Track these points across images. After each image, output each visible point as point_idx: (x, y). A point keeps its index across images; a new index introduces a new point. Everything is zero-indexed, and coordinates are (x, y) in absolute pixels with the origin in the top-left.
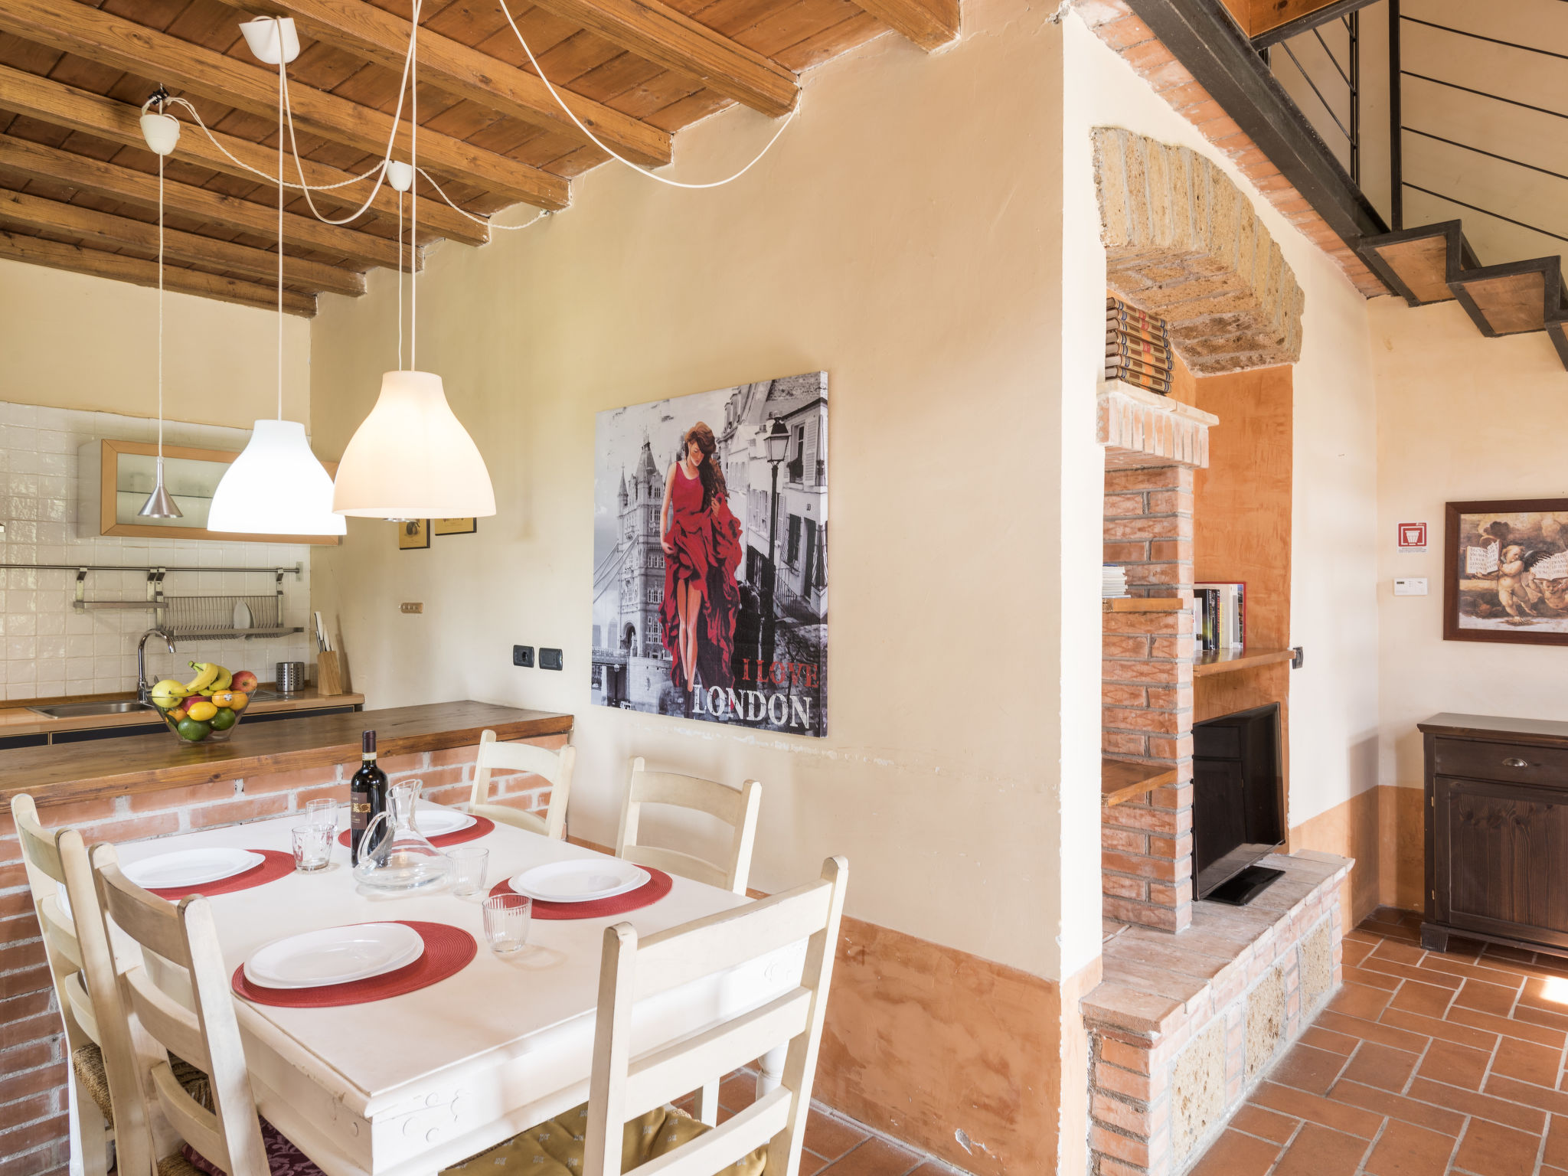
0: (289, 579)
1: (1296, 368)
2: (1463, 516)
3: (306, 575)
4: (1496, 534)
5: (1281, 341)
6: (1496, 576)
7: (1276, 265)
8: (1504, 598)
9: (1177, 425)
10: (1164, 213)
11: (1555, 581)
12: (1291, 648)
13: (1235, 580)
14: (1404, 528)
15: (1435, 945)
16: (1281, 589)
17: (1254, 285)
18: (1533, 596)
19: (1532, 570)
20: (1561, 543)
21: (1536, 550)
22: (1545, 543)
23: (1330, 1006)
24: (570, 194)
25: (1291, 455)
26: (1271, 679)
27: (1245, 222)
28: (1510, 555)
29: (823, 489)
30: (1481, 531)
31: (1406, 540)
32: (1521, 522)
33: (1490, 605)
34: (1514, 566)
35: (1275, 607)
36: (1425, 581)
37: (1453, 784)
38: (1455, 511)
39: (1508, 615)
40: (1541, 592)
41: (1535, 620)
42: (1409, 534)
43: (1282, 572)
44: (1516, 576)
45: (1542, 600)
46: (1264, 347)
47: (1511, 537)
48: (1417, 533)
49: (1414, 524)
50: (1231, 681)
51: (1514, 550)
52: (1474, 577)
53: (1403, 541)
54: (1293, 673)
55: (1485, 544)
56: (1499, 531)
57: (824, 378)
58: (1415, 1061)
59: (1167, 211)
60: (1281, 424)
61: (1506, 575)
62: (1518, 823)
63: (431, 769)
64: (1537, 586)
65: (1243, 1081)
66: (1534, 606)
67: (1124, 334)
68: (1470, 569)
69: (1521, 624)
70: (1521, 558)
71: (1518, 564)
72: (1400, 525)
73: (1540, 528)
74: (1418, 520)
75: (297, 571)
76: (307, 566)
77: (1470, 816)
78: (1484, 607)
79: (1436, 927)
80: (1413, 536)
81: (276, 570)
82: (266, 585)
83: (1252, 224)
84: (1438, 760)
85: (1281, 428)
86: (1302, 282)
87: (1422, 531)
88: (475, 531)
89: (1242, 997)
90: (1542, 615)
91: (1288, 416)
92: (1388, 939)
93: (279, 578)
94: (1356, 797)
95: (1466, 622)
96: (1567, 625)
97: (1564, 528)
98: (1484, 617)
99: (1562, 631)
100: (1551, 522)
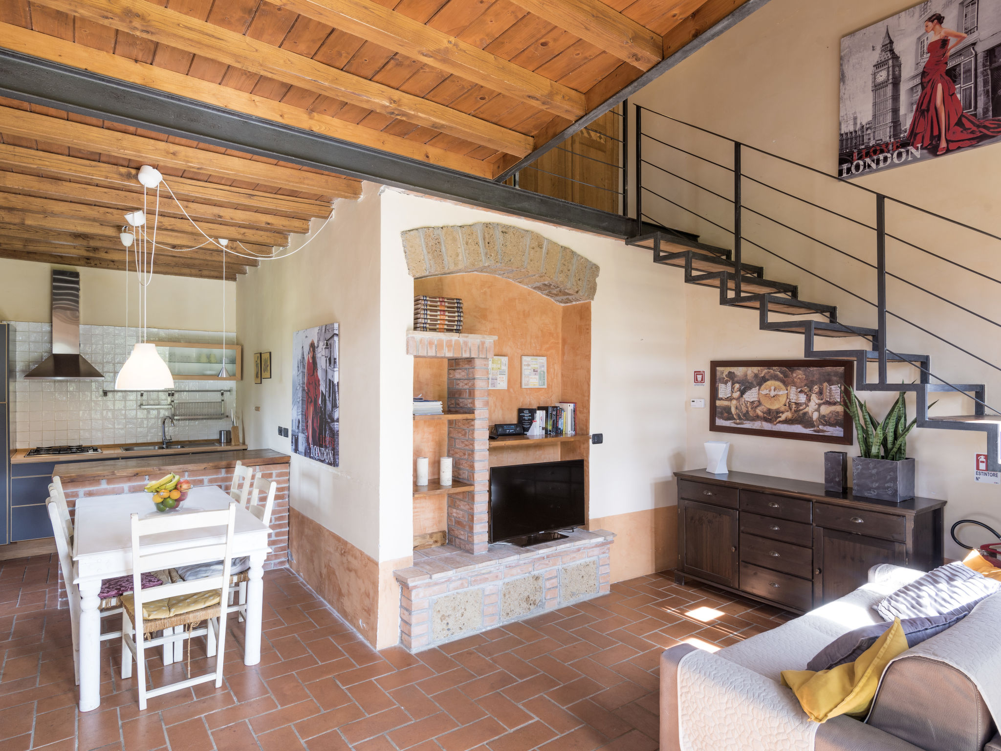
0: (227, 394)
2: (717, 368)
3: (234, 393)
4: (730, 378)
6: (730, 399)
8: (733, 410)
11: (753, 402)
13: (571, 401)
14: (697, 373)
18: (744, 409)
20: (755, 383)
21: (746, 386)
22: (749, 383)
24: (289, 240)
25: (590, 344)
28: (736, 389)
29: (335, 369)
30: (724, 376)
31: (697, 380)
32: (739, 371)
33: (727, 413)
34: (736, 394)
38: (715, 364)
39: (734, 419)
40: (747, 408)
41: (745, 422)
42: (698, 377)
44: (738, 399)
45: (747, 412)
47: (736, 379)
48: (700, 376)
49: (700, 372)
50: (572, 448)
51: (737, 386)
52: (721, 399)
53: (696, 380)
55: (726, 383)
56: (731, 375)
57: (336, 326)
61: (734, 399)
63: (225, 475)
64: (746, 405)
66: (745, 415)
67: (425, 309)
68: (720, 396)
70: (740, 390)
71: (738, 393)
72: (695, 372)
73: (746, 375)
74: (701, 370)
75: (229, 391)
76: (234, 388)
78: (726, 415)
81: (220, 391)
82: (217, 397)
85: (587, 331)
88: (271, 378)
91: (590, 325)
93: (222, 394)
95: (720, 422)
96: (757, 425)
97: (756, 376)
98: (725, 420)
99: (754, 428)
100: (751, 371)
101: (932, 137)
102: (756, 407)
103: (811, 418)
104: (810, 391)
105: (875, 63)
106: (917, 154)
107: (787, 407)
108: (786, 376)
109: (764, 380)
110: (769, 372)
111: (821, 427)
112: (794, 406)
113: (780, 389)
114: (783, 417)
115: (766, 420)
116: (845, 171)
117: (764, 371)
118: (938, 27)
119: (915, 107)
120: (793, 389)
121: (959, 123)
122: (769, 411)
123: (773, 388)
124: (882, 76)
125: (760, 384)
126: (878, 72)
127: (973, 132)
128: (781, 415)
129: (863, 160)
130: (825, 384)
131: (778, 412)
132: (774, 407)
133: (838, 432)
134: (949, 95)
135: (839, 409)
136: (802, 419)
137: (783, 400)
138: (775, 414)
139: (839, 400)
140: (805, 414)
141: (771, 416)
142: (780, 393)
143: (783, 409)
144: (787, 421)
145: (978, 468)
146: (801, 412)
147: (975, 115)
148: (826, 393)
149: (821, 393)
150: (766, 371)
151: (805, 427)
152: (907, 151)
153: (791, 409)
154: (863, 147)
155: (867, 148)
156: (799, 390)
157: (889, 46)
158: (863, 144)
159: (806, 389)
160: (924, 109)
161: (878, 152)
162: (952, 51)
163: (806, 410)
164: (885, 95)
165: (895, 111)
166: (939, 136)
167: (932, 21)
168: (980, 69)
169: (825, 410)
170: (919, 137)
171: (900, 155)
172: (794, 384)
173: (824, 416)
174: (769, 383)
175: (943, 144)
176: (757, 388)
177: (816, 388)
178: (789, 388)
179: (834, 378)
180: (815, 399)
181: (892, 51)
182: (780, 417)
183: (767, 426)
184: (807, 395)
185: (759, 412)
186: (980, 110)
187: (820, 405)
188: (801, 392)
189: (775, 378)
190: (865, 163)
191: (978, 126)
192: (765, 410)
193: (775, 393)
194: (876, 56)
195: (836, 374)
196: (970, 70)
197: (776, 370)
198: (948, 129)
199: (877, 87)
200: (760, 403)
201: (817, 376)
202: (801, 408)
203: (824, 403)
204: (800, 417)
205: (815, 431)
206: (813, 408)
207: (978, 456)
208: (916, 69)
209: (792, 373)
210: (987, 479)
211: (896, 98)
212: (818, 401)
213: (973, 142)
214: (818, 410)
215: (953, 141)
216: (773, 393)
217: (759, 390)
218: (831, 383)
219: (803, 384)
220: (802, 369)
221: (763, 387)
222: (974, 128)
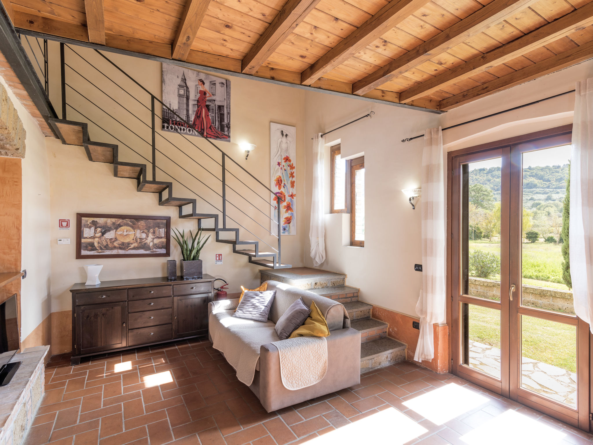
1: (23, 160)
2: (82, 218)
4: (93, 224)
5: (17, 149)
6: (94, 237)
7: (16, 118)
8: (96, 244)
11: (111, 239)
12: (22, 271)
14: (61, 221)
15: (76, 363)
16: (17, 248)
17: (8, 125)
18: (105, 243)
19: (104, 236)
20: (113, 228)
21: (105, 230)
22: (108, 227)
23: (42, 404)
25: (21, 194)
26: (12, 284)
27: (4, 98)
28: (98, 231)
30: (88, 223)
31: (62, 225)
32: (101, 221)
34: (98, 235)
35: (14, 255)
36: (69, 239)
37: (82, 308)
38: (80, 216)
39: (97, 250)
40: (107, 242)
41: (105, 251)
42: (63, 223)
43: (17, 241)
44: (100, 237)
45: (107, 245)
46: (9, 149)
47: (98, 225)
48: (66, 223)
49: (65, 220)
51: (99, 229)
52: (86, 238)
53: (61, 226)
54: (23, 281)
55: (90, 227)
56: (94, 223)
58: (79, 409)
61: (96, 237)
62: (103, 315)
64: (106, 241)
66: (105, 247)
68: (85, 236)
69: (101, 252)
70: (101, 232)
71: (100, 234)
73: (107, 223)
77: (88, 317)
78: (90, 248)
79: (76, 357)
80: (64, 224)
83: (7, 99)
84: (77, 301)
85: (16, 183)
86: (25, 127)
87: (68, 222)
89: (12, 424)
90: (107, 249)
91: (19, 179)
92: (58, 367)
94: (45, 320)
95: (84, 253)
96: (115, 252)
97: (114, 224)
98: (90, 251)
99: (113, 254)
100: (110, 221)
101: (201, 129)
102: (113, 242)
103: (149, 245)
104: (148, 232)
105: (179, 84)
106: (196, 133)
107: (134, 241)
108: (134, 224)
109: (120, 226)
110: (123, 222)
111: (154, 250)
112: (139, 240)
113: (130, 231)
114: (132, 246)
115: (120, 248)
116: (166, 127)
117: (120, 221)
118: (202, 85)
119: (195, 113)
120: (138, 231)
121: (210, 128)
122: (123, 244)
123: (125, 231)
124: (182, 92)
125: (116, 228)
126: (180, 89)
127: (214, 134)
128: (131, 245)
129: (174, 126)
130: (157, 228)
131: (129, 244)
132: (127, 241)
133: (163, 251)
134: (207, 116)
135: (164, 240)
136: (144, 246)
137: (132, 237)
138: (127, 245)
139: (164, 236)
140: (145, 244)
141: (124, 246)
142: (130, 233)
143: (132, 242)
144: (134, 248)
145: (216, 260)
146: (143, 243)
147: (215, 127)
149: (154, 232)
150: (121, 221)
151: (146, 250)
152: (193, 130)
153: (137, 242)
154: (174, 119)
155: (176, 120)
156: (142, 231)
157: (184, 80)
158: (174, 118)
159: (146, 231)
160: (198, 116)
161: (181, 125)
162: (207, 98)
163: (146, 242)
164: (183, 101)
165: (188, 111)
166: (204, 129)
167: (201, 82)
168: (216, 111)
169: (156, 241)
170: (197, 126)
171: (189, 130)
172: (139, 228)
173: (156, 244)
174: (122, 228)
175: (205, 134)
176: (115, 230)
177: (151, 230)
178: (136, 230)
179: (161, 226)
180: (151, 236)
181: (185, 83)
182: (130, 246)
183: (121, 252)
184: (147, 234)
185: (116, 244)
186: (217, 126)
187: (153, 239)
188: (143, 232)
189: (127, 225)
190: (175, 127)
191: (216, 132)
192: (120, 243)
193: (127, 233)
194: (179, 81)
195: (162, 223)
196: (213, 109)
197: (128, 221)
198: (207, 128)
199: (180, 96)
200: (116, 239)
201: (152, 224)
202: (143, 241)
203: (156, 238)
204: (142, 245)
205: (151, 252)
206: (150, 240)
207: (216, 255)
208: (195, 97)
209: (138, 223)
210: (219, 263)
211: (188, 105)
212: (152, 237)
213: (215, 138)
214: (153, 241)
215: (208, 134)
216: (125, 233)
217: (116, 232)
218: (159, 227)
219: (144, 228)
220: (144, 220)
221: (118, 230)
222: (215, 132)
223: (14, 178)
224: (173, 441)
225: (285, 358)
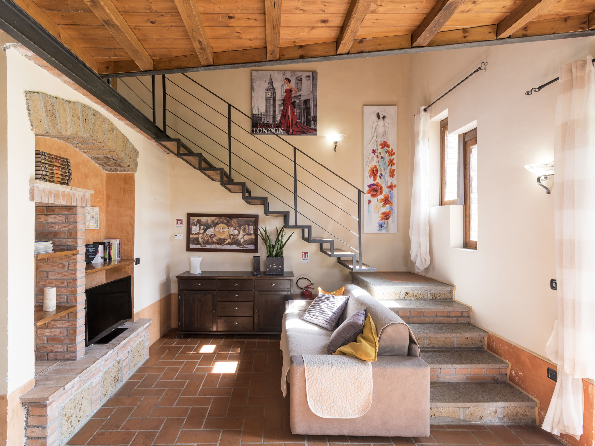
1: (136, 174)
2: (191, 217)
4: (198, 223)
5: (129, 166)
6: (198, 234)
7: (125, 143)
8: (200, 240)
9: (74, 194)
10: (67, 124)
11: (211, 235)
12: (135, 259)
13: (116, 238)
14: (177, 220)
15: (180, 337)
16: (132, 241)
17: (115, 149)
18: (206, 239)
19: (206, 232)
20: (212, 225)
21: (207, 227)
22: (209, 225)
23: (142, 366)
25: (134, 200)
26: (129, 268)
27: (110, 129)
28: (201, 228)
30: (195, 222)
31: (178, 224)
32: (204, 219)
33: (196, 241)
34: (202, 231)
35: (130, 247)
36: (182, 235)
37: (184, 292)
38: (189, 216)
39: (201, 244)
41: (206, 245)
42: (178, 222)
43: (132, 236)
44: (203, 234)
45: (208, 240)
46: (124, 167)
47: (201, 223)
48: (180, 222)
49: (179, 219)
50: (117, 269)
51: (202, 227)
52: (193, 234)
53: (177, 224)
54: (136, 267)
55: (196, 225)
56: (199, 222)
58: (160, 376)
59: (69, 123)
60: (131, 191)
61: (200, 233)
62: (199, 300)
64: (207, 237)
65: (101, 401)
66: (207, 242)
67: (46, 164)
68: (193, 232)
69: (204, 246)
70: (204, 229)
71: (203, 231)
72: (176, 219)
73: (208, 221)
74: (180, 218)
77: (188, 300)
78: (196, 242)
79: (180, 332)
80: (179, 222)
83: (113, 129)
84: (181, 286)
86: (137, 147)
87: (181, 220)
89: (101, 374)
90: (208, 244)
91: (133, 188)
92: (169, 338)
94: (163, 299)
95: (192, 246)
96: (213, 247)
97: (213, 222)
98: (196, 245)
99: (212, 248)
100: (210, 219)
101: (287, 127)
102: (213, 237)
103: (240, 242)
104: (240, 229)
105: (266, 88)
106: (282, 132)
107: (229, 237)
108: (228, 222)
109: (217, 224)
110: (220, 220)
111: (245, 245)
112: (232, 236)
113: (225, 228)
114: (227, 242)
115: (218, 244)
116: (254, 131)
117: (217, 220)
118: (288, 83)
119: (281, 112)
120: (232, 228)
121: (296, 124)
122: (220, 239)
123: (221, 228)
124: (269, 95)
125: (215, 226)
126: (267, 92)
127: (300, 129)
128: (226, 241)
129: (262, 128)
130: (247, 226)
131: (224, 240)
132: (223, 237)
133: (252, 247)
134: (293, 112)
135: (253, 237)
136: (236, 242)
137: (227, 233)
138: (223, 240)
139: (252, 233)
140: (237, 240)
141: (221, 241)
142: (225, 230)
143: (226, 238)
144: (229, 244)
145: (302, 258)
146: (236, 239)
147: (301, 123)
148: (247, 230)
149: (244, 230)
150: (218, 219)
151: (238, 246)
152: (279, 130)
153: (230, 238)
154: (262, 122)
155: (263, 123)
156: (235, 228)
157: (271, 83)
158: (262, 121)
159: (238, 228)
160: (284, 114)
161: (268, 127)
162: (293, 95)
163: (238, 238)
164: (270, 103)
165: (274, 111)
166: (290, 127)
167: (287, 80)
168: (302, 107)
169: (247, 238)
170: (283, 125)
171: (276, 130)
172: (232, 226)
173: (246, 240)
174: (219, 225)
175: (291, 131)
176: (214, 228)
177: (242, 228)
178: (230, 228)
179: (251, 223)
180: (242, 233)
181: (272, 85)
182: (225, 242)
183: (219, 247)
184: (238, 231)
185: (214, 240)
186: (302, 122)
187: (244, 235)
188: (235, 229)
189: (223, 223)
190: (263, 130)
191: (302, 128)
192: (218, 239)
193: (223, 230)
194: (266, 85)
195: (251, 221)
196: (299, 105)
197: (224, 219)
198: (292, 125)
199: (267, 99)
200: (215, 235)
201: (243, 222)
202: (236, 237)
203: (246, 235)
204: (235, 241)
205: (242, 248)
206: (241, 237)
207: (302, 253)
208: (281, 97)
209: (231, 221)
210: (305, 261)
211: (274, 106)
212: (243, 234)
213: (301, 133)
214: (243, 238)
215: (294, 131)
216: (221, 230)
217: (214, 229)
218: (249, 225)
219: (236, 226)
220: (236, 218)
221: (216, 227)
222: (301, 128)
223: (130, 188)
224: (201, 430)
225: (312, 376)
